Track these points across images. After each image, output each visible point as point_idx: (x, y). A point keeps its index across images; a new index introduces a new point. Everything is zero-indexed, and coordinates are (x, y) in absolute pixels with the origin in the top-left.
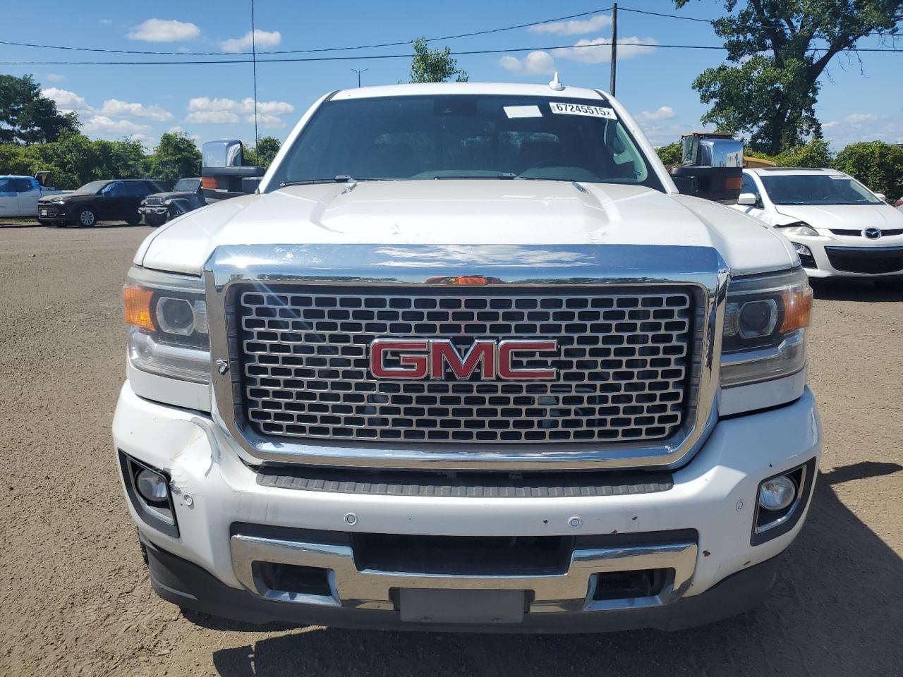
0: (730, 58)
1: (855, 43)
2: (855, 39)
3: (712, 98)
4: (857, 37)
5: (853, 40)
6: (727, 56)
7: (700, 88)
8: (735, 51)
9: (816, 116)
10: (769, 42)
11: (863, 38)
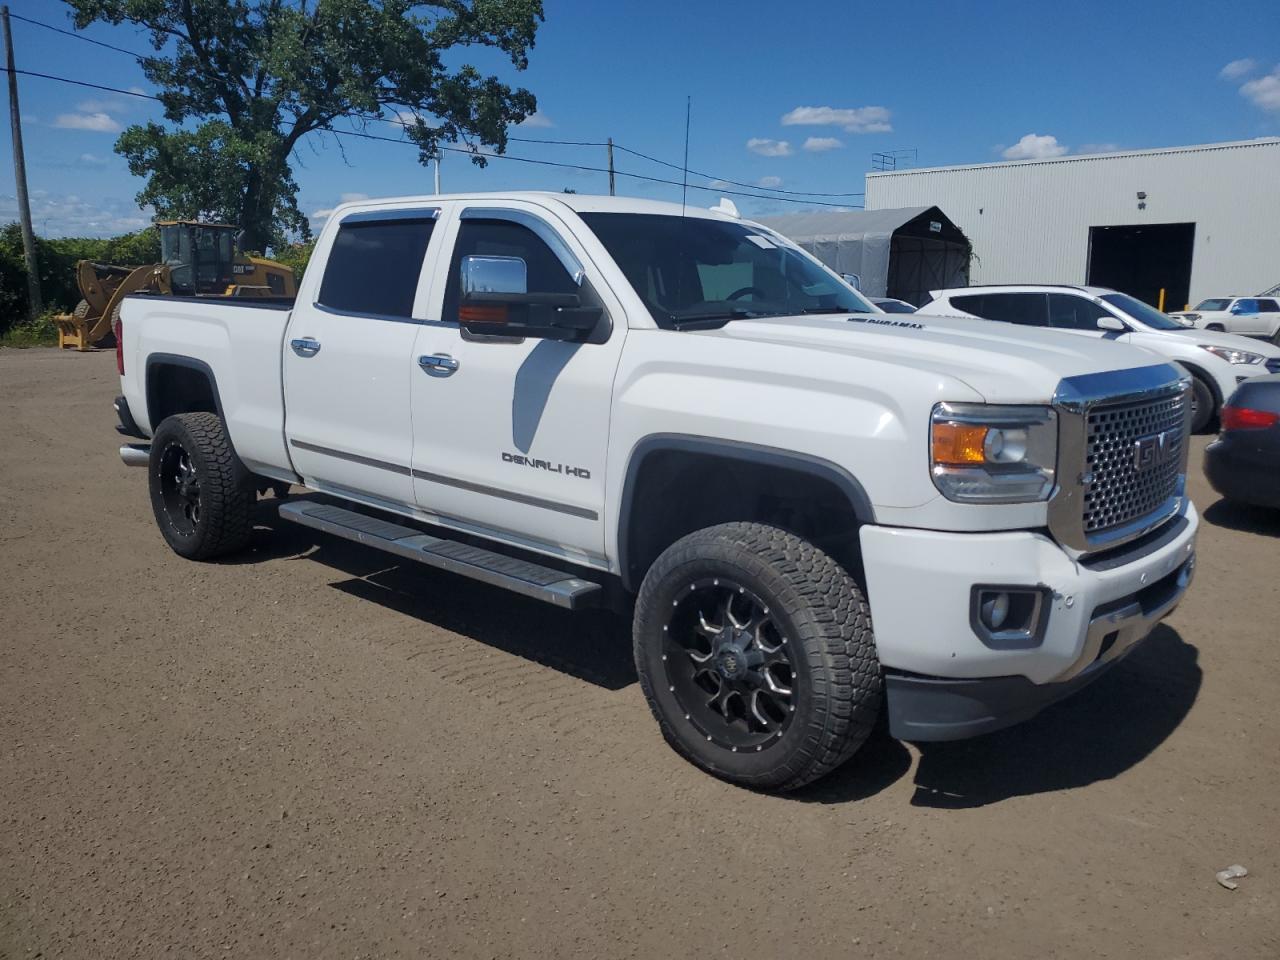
0: (168, 116)
1: (330, 123)
2: (330, 117)
3: (148, 168)
4: (333, 116)
5: (328, 119)
6: (165, 112)
7: (128, 153)
8: (175, 108)
9: (300, 207)
10: (221, 102)
11: (339, 118)
